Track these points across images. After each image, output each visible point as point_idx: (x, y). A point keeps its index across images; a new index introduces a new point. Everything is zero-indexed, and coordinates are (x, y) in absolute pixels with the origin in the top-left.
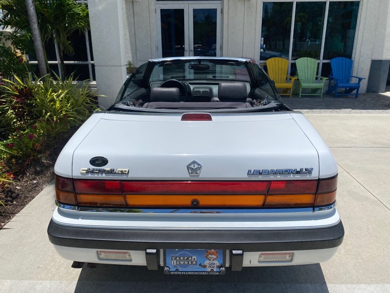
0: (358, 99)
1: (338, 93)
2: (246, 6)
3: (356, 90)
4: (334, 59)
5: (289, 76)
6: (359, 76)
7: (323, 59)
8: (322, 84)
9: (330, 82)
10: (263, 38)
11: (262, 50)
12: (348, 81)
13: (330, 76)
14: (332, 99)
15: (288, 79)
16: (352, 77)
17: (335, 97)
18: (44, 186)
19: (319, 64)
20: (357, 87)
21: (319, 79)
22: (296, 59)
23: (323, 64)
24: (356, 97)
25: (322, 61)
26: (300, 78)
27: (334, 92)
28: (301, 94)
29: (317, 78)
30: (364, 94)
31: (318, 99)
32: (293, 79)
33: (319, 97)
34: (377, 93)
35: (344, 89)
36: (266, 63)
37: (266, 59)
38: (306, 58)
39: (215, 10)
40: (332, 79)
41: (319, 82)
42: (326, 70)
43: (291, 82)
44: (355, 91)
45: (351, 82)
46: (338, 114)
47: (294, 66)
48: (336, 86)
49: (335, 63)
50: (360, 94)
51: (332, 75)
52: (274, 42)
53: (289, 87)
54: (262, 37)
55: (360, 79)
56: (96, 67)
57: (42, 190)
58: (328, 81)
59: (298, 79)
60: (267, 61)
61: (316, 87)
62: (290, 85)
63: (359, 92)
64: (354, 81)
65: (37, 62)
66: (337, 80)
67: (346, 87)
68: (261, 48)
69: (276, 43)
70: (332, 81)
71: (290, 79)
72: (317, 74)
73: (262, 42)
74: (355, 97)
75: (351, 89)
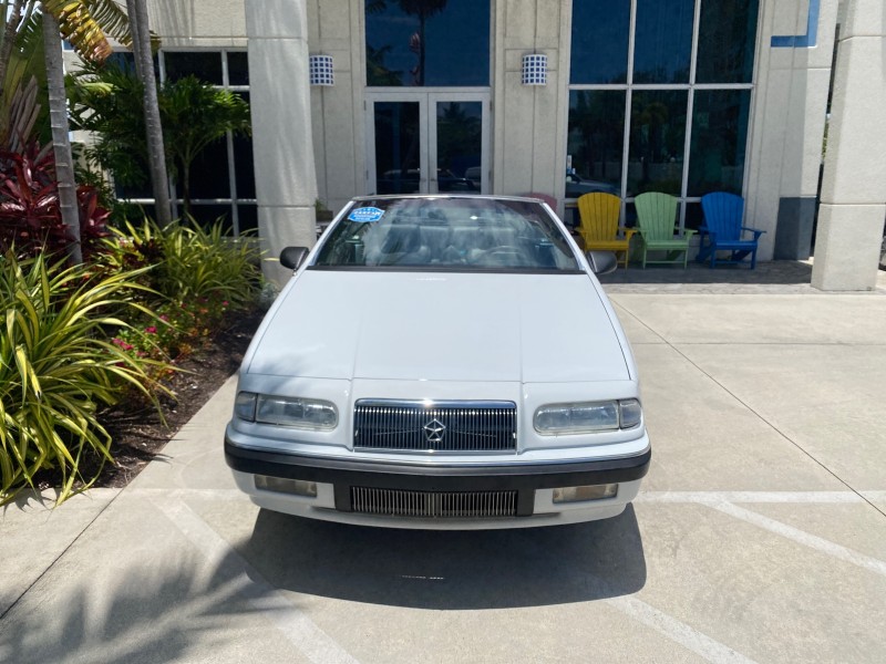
0: (756, 270)
1: (718, 260)
2: (537, 97)
3: (751, 254)
4: (708, 195)
5: (622, 227)
6: (757, 228)
7: (688, 195)
8: (687, 241)
9: (702, 238)
10: (570, 157)
11: (569, 179)
12: (737, 237)
13: (702, 228)
14: (706, 271)
15: (621, 234)
16: (745, 229)
17: (711, 267)
18: (210, 394)
19: (679, 205)
20: (752, 248)
21: (681, 232)
22: (634, 196)
23: (689, 205)
24: (752, 267)
25: (685, 199)
26: (642, 231)
27: (709, 258)
28: (645, 262)
29: (676, 232)
30: (769, 263)
31: (681, 272)
32: (630, 232)
33: (681, 266)
34: (795, 259)
35: (729, 253)
36: (576, 203)
37: (577, 195)
38: (653, 194)
39: (478, 105)
40: (706, 233)
41: (681, 239)
42: (694, 217)
43: (624, 239)
44: (749, 257)
45: (741, 240)
46: (711, 295)
47: (631, 208)
48: (713, 244)
49: (710, 203)
50: (760, 262)
51: (706, 225)
52: (601, 163)
53: (622, 248)
54: (568, 154)
55: (757, 234)
56: (259, 210)
57: (208, 398)
58: (698, 238)
59: (640, 233)
60: (580, 200)
61: (676, 248)
62: (624, 244)
63: (758, 258)
64: (749, 236)
65: (152, 201)
66: (714, 234)
67: (733, 248)
68: (567, 175)
69: (604, 165)
70: (707, 238)
71: (625, 234)
72: (677, 223)
73: (570, 164)
74: (750, 265)
75: (744, 252)
